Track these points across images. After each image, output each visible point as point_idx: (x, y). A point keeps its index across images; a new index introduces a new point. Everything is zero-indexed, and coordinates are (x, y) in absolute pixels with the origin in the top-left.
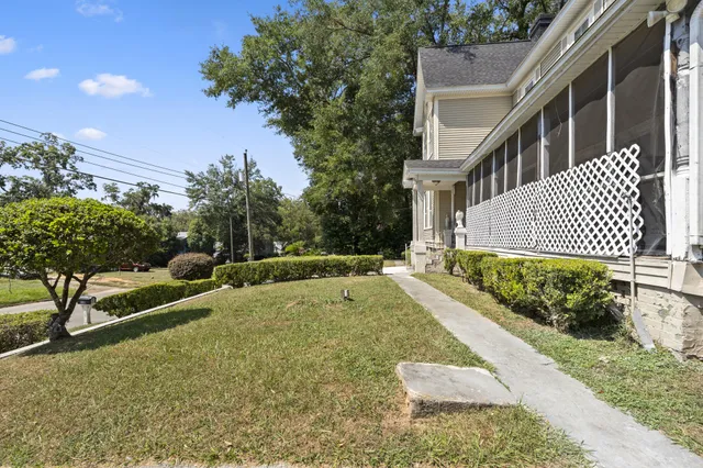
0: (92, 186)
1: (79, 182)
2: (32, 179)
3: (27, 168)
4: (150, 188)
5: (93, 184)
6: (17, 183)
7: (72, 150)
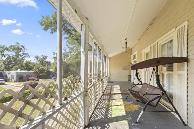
0: (28, 56)
1: (25, 56)
2: (12, 55)
3: (12, 52)
4: (45, 57)
5: (29, 56)
6: (9, 56)
7: (23, 47)
